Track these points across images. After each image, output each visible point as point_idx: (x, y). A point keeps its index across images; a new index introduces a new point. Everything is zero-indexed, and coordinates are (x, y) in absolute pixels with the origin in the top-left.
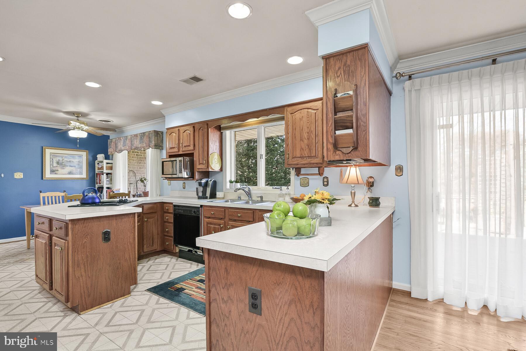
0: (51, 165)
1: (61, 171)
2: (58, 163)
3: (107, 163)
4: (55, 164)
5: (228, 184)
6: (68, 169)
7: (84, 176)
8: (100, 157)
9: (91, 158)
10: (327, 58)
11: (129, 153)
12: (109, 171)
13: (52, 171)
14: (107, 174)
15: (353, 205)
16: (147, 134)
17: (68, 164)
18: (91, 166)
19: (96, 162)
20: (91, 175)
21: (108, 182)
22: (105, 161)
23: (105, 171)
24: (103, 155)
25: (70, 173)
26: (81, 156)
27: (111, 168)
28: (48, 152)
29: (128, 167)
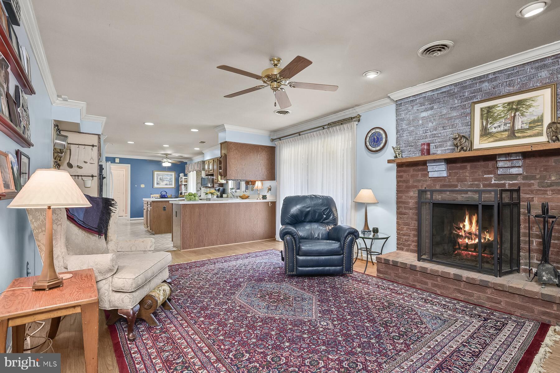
0: (157, 180)
1: (162, 183)
2: (160, 179)
3: (185, 179)
4: (159, 180)
5: (230, 190)
6: (165, 182)
7: (173, 186)
8: (182, 175)
9: (177, 176)
10: (221, 144)
11: (197, 172)
12: (186, 183)
13: (157, 184)
14: (185, 185)
15: (259, 199)
16: (199, 162)
17: (165, 179)
18: (177, 180)
19: (180, 178)
20: (177, 186)
21: (185, 190)
22: (184, 178)
23: (183, 183)
24: (183, 174)
25: (166, 185)
26: (172, 175)
27: (187, 182)
28: (156, 173)
29: (197, 181)
